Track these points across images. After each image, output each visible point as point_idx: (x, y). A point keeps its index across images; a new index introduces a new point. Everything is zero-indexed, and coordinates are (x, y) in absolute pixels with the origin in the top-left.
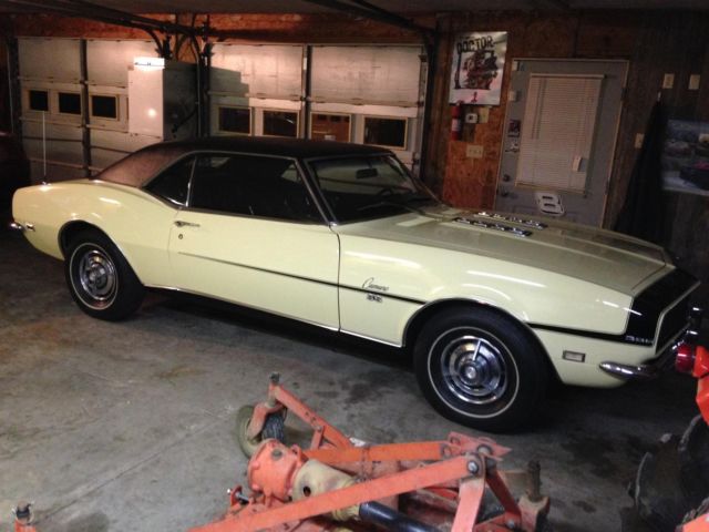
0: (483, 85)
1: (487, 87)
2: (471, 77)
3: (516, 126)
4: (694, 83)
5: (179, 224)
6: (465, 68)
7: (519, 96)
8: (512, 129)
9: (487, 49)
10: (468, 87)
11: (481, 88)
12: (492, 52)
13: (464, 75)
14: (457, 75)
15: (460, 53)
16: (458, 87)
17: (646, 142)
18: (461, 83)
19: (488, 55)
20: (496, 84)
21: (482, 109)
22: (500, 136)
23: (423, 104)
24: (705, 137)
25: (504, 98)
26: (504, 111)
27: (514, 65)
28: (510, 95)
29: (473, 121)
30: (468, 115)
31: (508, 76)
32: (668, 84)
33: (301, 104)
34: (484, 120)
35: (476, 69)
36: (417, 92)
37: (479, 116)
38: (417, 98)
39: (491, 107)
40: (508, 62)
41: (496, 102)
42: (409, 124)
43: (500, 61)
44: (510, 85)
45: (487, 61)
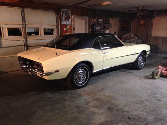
1: (68, 21)
2: (65, 18)
3: (74, 29)
4: (95, 20)
5: (104, 53)
6: (64, 17)
7: (74, 23)
8: (73, 30)
9: (67, 13)
10: (65, 21)
12: (68, 14)
13: (64, 19)
14: (63, 19)
15: (62, 13)
16: (63, 21)
17: (92, 30)
20: (70, 20)
21: (68, 26)
22: (72, 31)
23: (58, 25)
24: (97, 29)
25: (71, 23)
26: (72, 26)
27: (73, 17)
28: (73, 23)
29: (67, 28)
30: (66, 27)
31: (71, 19)
32: (92, 21)
33: (23, 26)
34: (69, 28)
35: (66, 17)
36: (56, 22)
37: (68, 27)
38: (56, 24)
39: (70, 25)
40: (71, 16)
41: (70, 24)
42: (55, 29)
43: (70, 16)
44: (72, 21)
45: (68, 15)
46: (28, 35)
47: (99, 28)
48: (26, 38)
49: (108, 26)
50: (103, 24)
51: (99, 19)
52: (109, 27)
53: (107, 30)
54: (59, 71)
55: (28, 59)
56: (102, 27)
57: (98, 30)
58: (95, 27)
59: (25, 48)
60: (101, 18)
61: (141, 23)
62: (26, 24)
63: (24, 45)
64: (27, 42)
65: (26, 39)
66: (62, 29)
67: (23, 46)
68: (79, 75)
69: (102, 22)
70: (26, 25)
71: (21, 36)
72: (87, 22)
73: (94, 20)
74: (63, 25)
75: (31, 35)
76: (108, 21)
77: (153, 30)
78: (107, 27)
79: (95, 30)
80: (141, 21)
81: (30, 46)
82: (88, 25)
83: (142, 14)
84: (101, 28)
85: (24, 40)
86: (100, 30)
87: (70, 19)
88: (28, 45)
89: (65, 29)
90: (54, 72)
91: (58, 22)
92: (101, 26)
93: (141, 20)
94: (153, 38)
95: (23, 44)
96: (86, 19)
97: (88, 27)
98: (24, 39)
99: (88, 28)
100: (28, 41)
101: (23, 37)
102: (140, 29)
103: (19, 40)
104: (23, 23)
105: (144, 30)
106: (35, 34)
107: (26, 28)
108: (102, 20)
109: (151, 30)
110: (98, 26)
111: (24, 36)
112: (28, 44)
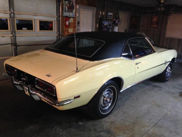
0: (71, 11)
1: (72, 12)
2: (69, 8)
3: (79, 23)
4: (104, 13)
6: (67, 6)
7: (79, 15)
8: (78, 24)
10: (68, 12)
11: (71, 12)
12: (72, 2)
13: (67, 8)
14: (65, 8)
15: (65, 1)
16: (65, 11)
18: (66, 11)
19: (71, 3)
20: (74, 11)
21: (71, 18)
22: (76, 26)
23: (59, 16)
24: (105, 24)
25: (76, 15)
26: (76, 19)
27: (78, 7)
28: (77, 15)
29: (70, 22)
30: (69, 20)
31: (76, 9)
32: (100, 13)
33: (10, 15)
34: (72, 22)
35: (69, 6)
36: (56, 12)
37: (71, 20)
38: (57, 15)
39: (73, 18)
40: (76, 5)
41: (74, 16)
42: (54, 22)
43: (74, 5)
44: (77, 12)
45: (71, 4)
46: (17, 29)
47: (108, 24)
48: (15, 33)
49: (118, 21)
50: (112, 19)
51: (108, 13)
52: (119, 23)
53: (116, 26)
54: (80, 97)
55: (26, 73)
56: (111, 23)
57: (106, 26)
58: (103, 22)
59: (12, 49)
60: (111, 11)
61: (154, 20)
62: (15, 12)
63: (12, 44)
64: (15, 39)
65: (14, 35)
66: (64, 22)
67: (10, 45)
68: (105, 99)
69: (111, 16)
70: (14, 14)
71: (7, 30)
72: (95, 15)
73: (102, 13)
74: (65, 17)
75: (22, 29)
76: (118, 15)
77: (167, 29)
78: (117, 23)
79: (103, 26)
80: (154, 18)
81: (20, 45)
82: (96, 19)
83: (163, 10)
84: (109, 24)
85: (11, 37)
86: (109, 26)
87: (74, 9)
88: (17, 44)
89: (67, 23)
90: (73, 98)
91: (59, 13)
92: (110, 20)
93: (153, 16)
94: (167, 39)
95: (10, 43)
96: (94, 11)
97: (95, 21)
98: (12, 35)
99: (95, 23)
100: (17, 38)
101: (11, 32)
102: (151, 27)
103: (4, 37)
104: (10, 11)
105: (157, 28)
106: (27, 28)
107: (15, 19)
108: (112, 14)
109: (165, 29)
110: (106, 21)
111: (11, 30)
112: (17, 42)
